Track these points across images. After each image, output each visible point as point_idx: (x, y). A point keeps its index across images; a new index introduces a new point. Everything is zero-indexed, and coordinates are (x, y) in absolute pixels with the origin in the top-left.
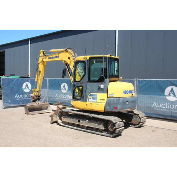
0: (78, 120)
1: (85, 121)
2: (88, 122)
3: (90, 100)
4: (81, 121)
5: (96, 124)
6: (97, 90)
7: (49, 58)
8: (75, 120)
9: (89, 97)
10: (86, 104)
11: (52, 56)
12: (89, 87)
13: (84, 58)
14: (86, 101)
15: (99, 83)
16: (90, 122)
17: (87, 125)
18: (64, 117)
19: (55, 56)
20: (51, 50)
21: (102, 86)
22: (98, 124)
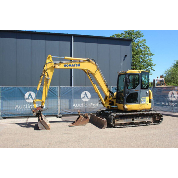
0: (132, 119)
1: (138, 118)
2: (141, 118)
3: (142, 102)
4: (135, 119)
5: (147, 119)
6: (145, 95)
7: (65, 66)
8: (129, 120)
9: (142, 100)
10: (141, 106)
11: (70, 64)
12: (141, 93)
13: (138, 72)
14: (140, 103)
15: (146, 90)
16: (142, 119)
17: (140, 120)
18: (117, 120)
19: (73, 64)
20: (66, 57)
21: (148, 92)
22: (149, 118)
